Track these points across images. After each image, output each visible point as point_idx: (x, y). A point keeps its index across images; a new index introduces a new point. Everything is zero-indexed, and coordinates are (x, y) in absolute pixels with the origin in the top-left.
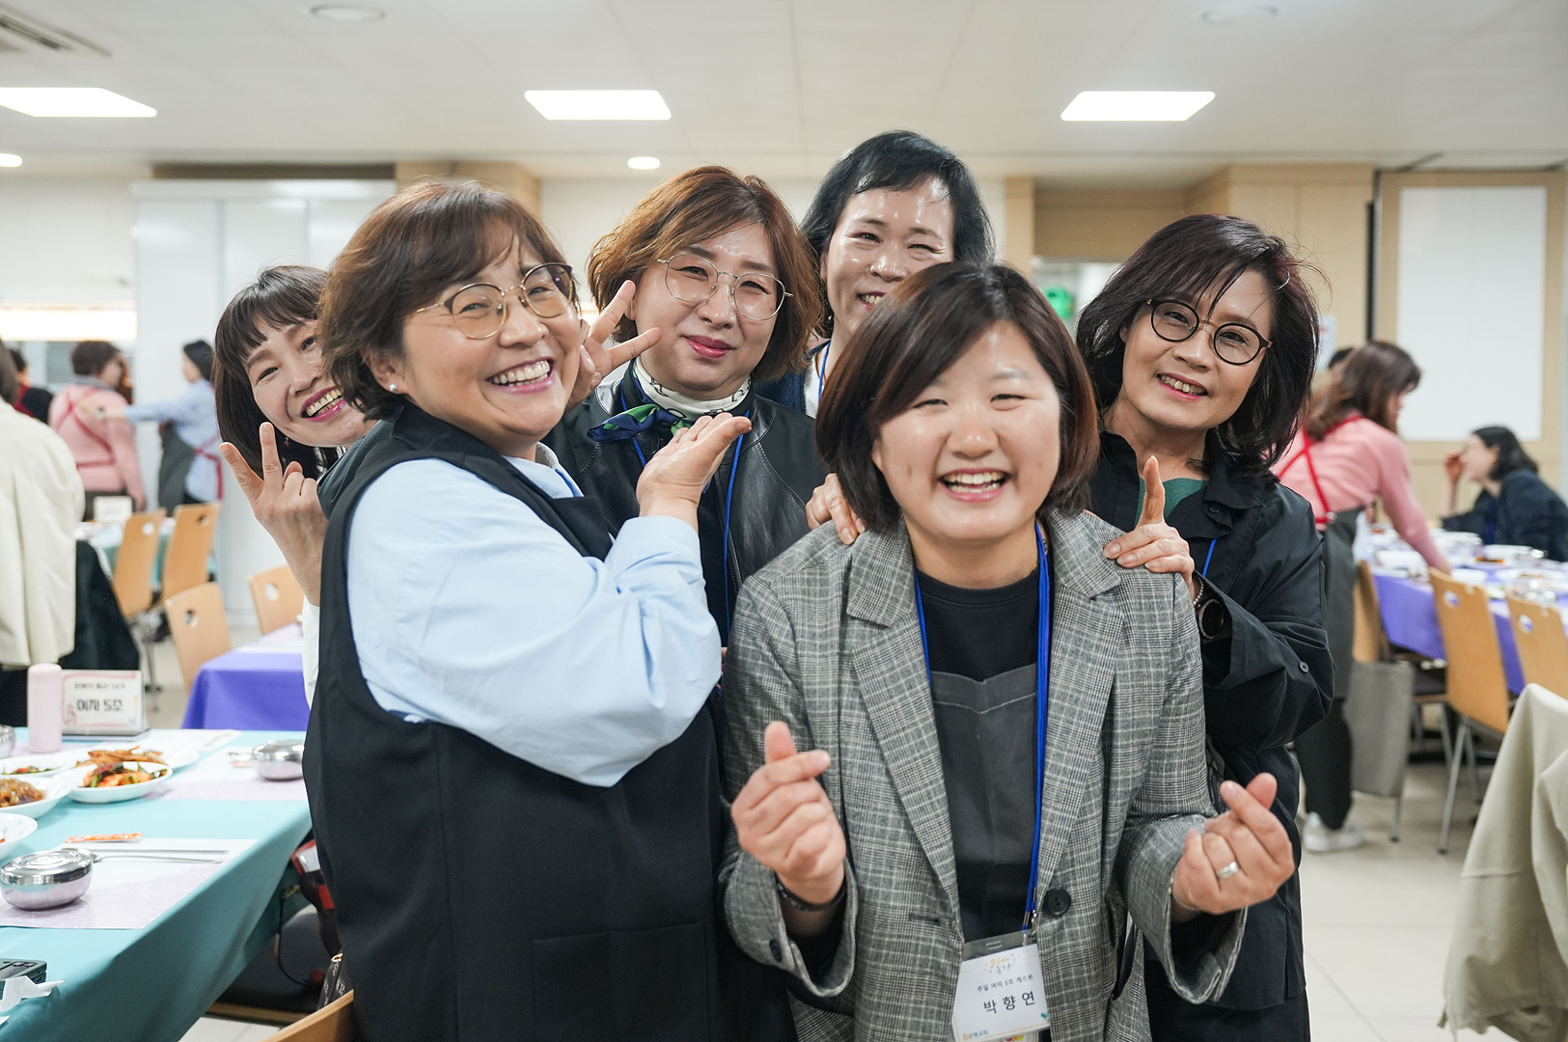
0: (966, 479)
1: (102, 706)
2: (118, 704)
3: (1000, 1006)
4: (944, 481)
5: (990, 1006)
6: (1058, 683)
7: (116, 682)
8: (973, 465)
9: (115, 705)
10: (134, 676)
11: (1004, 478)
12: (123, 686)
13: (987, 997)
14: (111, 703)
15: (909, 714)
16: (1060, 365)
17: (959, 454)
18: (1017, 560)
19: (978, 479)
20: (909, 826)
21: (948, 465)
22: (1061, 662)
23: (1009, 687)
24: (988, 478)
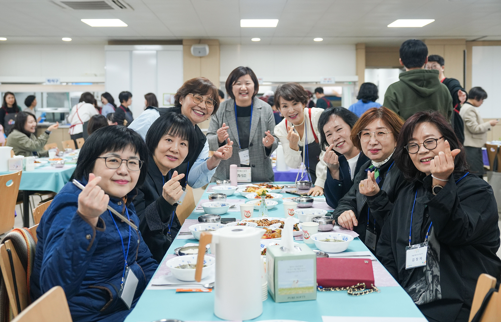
0: (243, 93)
1: (241, 176)
2: (245, 175)
3: (246, 156)
4: (240, 94)
5: (245, 157)
6: (252, 119)
7: (244, 170)
8: (244, 92)
9: (244, 176)
10: (249, 168)
11: (247, 93)
12: (246, 171)
13: (244, 156)
14: (243, 175)
15: (233, 122)
16: (254, 80)
17: (242, 90)
18: (249, 103)
19: (244, 93)
20: (233, 135)
21: (241, 92)
22: (253, 116)
23: (247, 119)
24: (245, 93)
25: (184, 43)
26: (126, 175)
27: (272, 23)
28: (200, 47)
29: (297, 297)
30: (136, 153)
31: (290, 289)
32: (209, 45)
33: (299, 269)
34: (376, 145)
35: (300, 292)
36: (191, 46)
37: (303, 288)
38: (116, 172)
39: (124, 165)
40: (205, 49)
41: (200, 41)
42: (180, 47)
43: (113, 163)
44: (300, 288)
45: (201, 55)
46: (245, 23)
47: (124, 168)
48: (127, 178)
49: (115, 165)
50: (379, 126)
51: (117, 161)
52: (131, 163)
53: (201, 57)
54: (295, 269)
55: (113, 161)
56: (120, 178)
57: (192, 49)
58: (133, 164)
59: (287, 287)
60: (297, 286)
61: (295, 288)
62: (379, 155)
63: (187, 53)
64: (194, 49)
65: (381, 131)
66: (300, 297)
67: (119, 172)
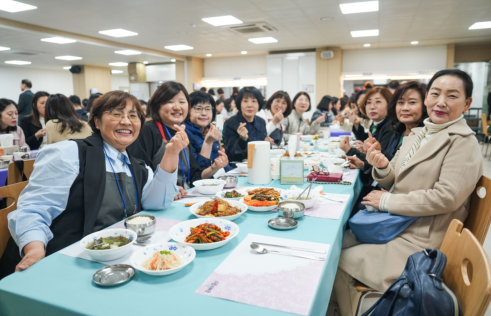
25: (317, 50)
26: (206, 116)
27: (375, 33)
28: (327, 52)
29: (292, 183)
30: (209, 104)
31: (288, 178)
32: (334, 51)
33: (293, 168)
34: (373, 109)
35: (294, 180)
36: (321, 52)
37: (295, 178)
38: (201, 114)
39: (204, 110)
40: (330, 54)
41: (328, 48)
42: (314, 54)
43: (199, 110)
44: (294, 178)
45: (328, 58)
46: (355, 34)
47: (204, 112)
48: (206, 117)
49: (200, 111)
50: (378, 97)
51: (200, 109)
52: (208, 109)
53: (328, 60)
54: (291, 168)
55: (198, 109)
56: (203, 117)
57: (322, 54)
58: (209, 110)
59: (287, 176)
60: (292, 176)
61: (291, 178)
62: (376, 117)
63: (318, 57)
64: (323, 54)
65: (379, 100)
66: (294, 183)
67: (202, 114)
